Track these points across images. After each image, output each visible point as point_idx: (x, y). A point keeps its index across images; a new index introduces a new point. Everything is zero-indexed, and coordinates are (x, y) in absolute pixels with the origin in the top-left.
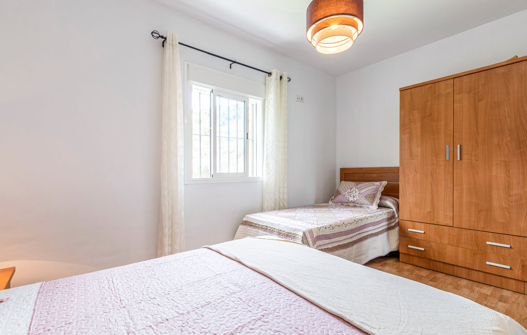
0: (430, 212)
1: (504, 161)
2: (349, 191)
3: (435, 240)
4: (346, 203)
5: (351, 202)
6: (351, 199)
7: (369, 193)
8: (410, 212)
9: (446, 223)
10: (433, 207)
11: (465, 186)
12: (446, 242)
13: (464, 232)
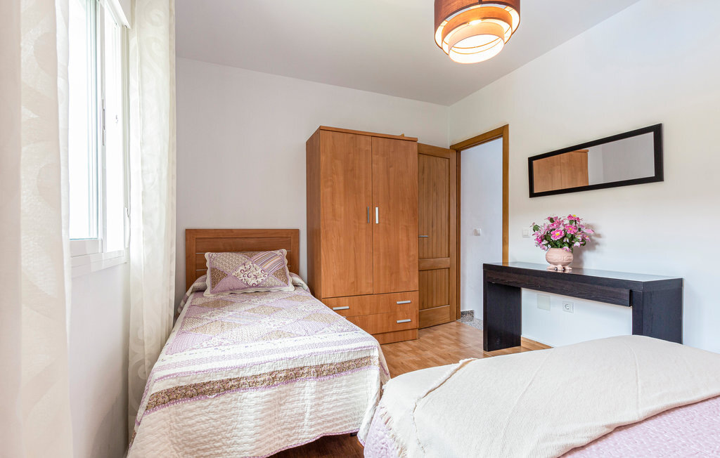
0: (354, 282)
1: (406, 226)
2: (241, 268)
3: (359, 313)
4: (243, 289)
5: (251, 287)
6: (252, 281)
7: (276, 268)
8: (334, 286)
9: (367, 291)
10: (356, 277)
11: (382, 251)
12: (367, 312)
13: (382, 297)
